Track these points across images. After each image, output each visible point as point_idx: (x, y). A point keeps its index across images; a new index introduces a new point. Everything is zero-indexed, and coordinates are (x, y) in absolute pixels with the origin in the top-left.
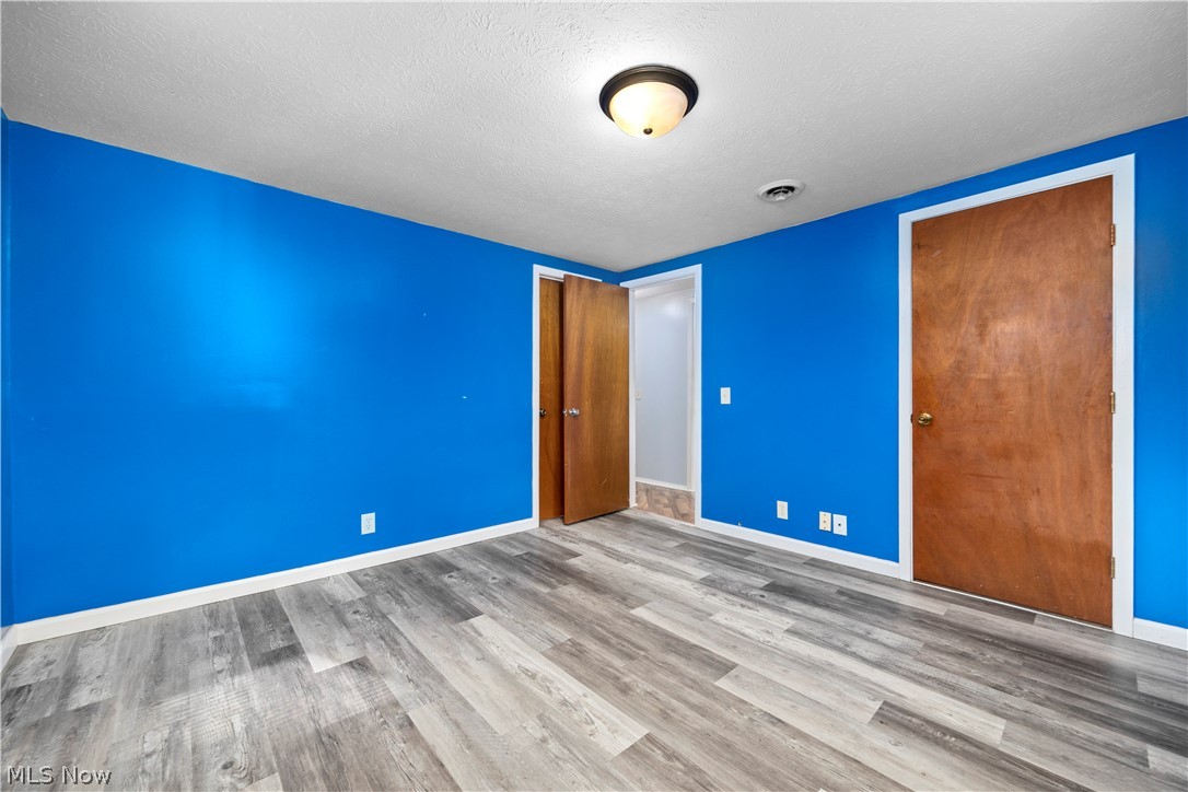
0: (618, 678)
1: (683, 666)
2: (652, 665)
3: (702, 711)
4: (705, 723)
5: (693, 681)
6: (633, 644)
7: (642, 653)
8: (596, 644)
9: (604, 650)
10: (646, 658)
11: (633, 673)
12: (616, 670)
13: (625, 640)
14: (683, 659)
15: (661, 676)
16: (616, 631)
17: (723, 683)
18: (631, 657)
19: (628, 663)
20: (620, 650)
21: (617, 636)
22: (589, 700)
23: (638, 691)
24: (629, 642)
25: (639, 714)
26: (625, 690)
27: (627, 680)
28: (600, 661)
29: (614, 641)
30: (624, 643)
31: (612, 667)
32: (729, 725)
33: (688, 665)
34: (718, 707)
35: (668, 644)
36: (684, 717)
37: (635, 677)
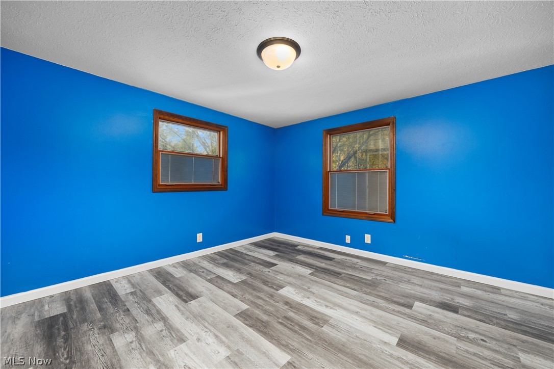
0: (290, 307)
1: (261, 314)
2: (275, 314)
3: (259, 298)
4: (258, 294)
5: (258, 308)
6: (285, 326)
7: (280, 320)
8: (306, 325)
9: (301, 321)
10: (278, 318)
11: (284, 310)
12: (292, 311)
13: (290, 329)
14: (260, 318)
15: (272, 309)
16: (297, 336)
17: (245, 307)
18: (286, 318)
19: (287, 315)
20: (292, 322)
21: (295, 331)
22: (299, 299)
23: (281, 303)
24: (288, 328)
25: (281, 296)
26: (287, 303)
27: (286, 307)
28: (301, 315)
29: (297, 328)
30: (290, 326)
31: (294, 312)
32: (251, 294)
33: (258, 315)
34: (252, 299)
35: (266, 327)
36: (265, 296)
37: (283, 308)
